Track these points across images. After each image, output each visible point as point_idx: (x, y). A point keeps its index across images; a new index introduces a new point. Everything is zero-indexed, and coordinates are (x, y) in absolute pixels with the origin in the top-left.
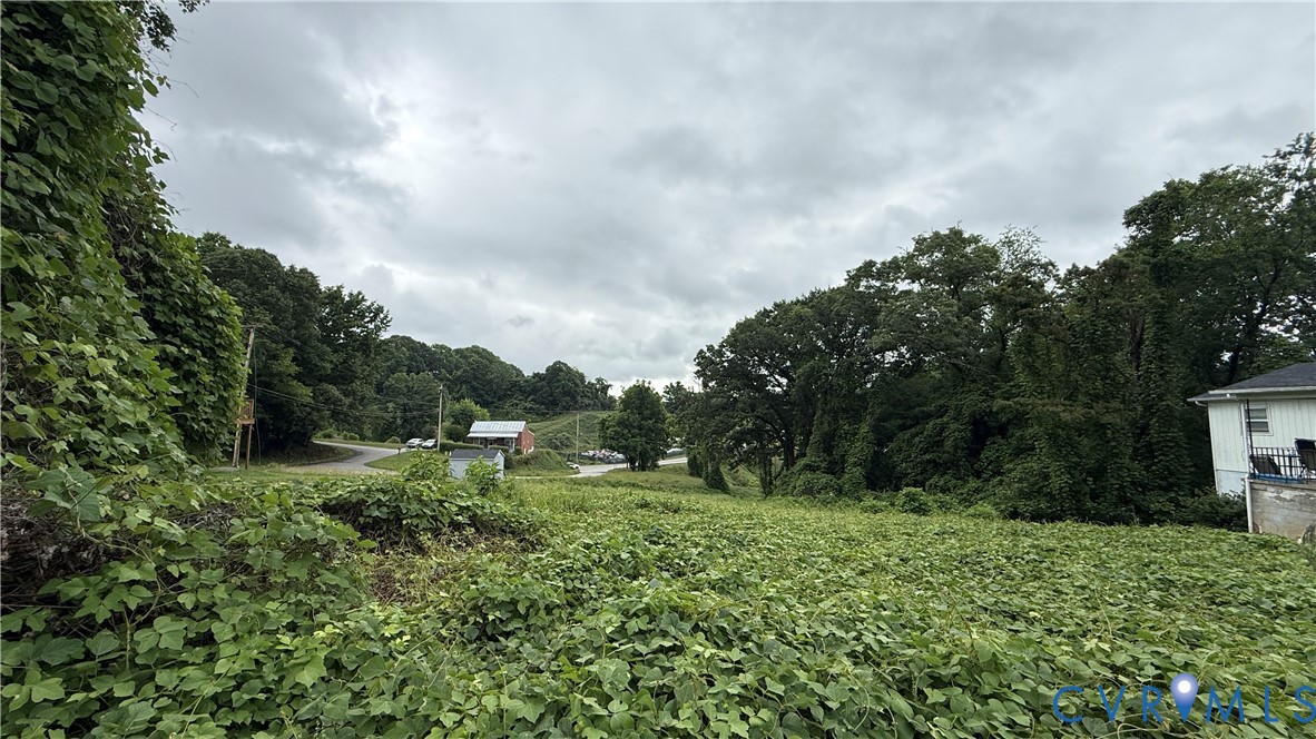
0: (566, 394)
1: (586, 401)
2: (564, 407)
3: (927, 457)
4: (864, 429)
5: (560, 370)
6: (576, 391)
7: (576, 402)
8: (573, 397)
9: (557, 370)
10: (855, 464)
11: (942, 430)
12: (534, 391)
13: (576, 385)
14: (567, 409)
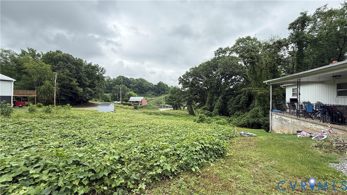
0: (162, 90)
1: (168, 92)
2: (162, 94)
3: (236, 106)
4: (220, 98)
5: (161, 84)
6: (165, 89)
7: (165, 92)
8: (164, 91)
9: (160, 84)
10: (216, 108)
11: (240, 98)
12: (154, 89)
13: (165, 88)
14: (163, 94)
